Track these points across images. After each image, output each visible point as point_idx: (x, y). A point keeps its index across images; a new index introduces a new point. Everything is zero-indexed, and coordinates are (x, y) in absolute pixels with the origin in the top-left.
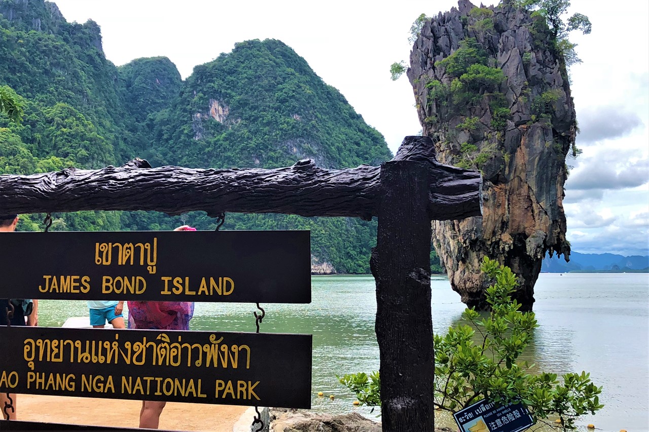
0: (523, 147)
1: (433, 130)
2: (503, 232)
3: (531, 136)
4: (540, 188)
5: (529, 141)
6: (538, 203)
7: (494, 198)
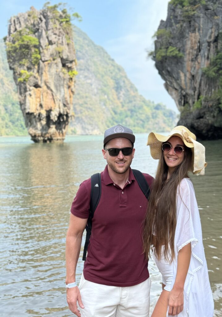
0: (47, 72)
2: (41, 109)
3: (50, 67)
4: (57, 90)
5: (49, 69)
7: (35, 94)
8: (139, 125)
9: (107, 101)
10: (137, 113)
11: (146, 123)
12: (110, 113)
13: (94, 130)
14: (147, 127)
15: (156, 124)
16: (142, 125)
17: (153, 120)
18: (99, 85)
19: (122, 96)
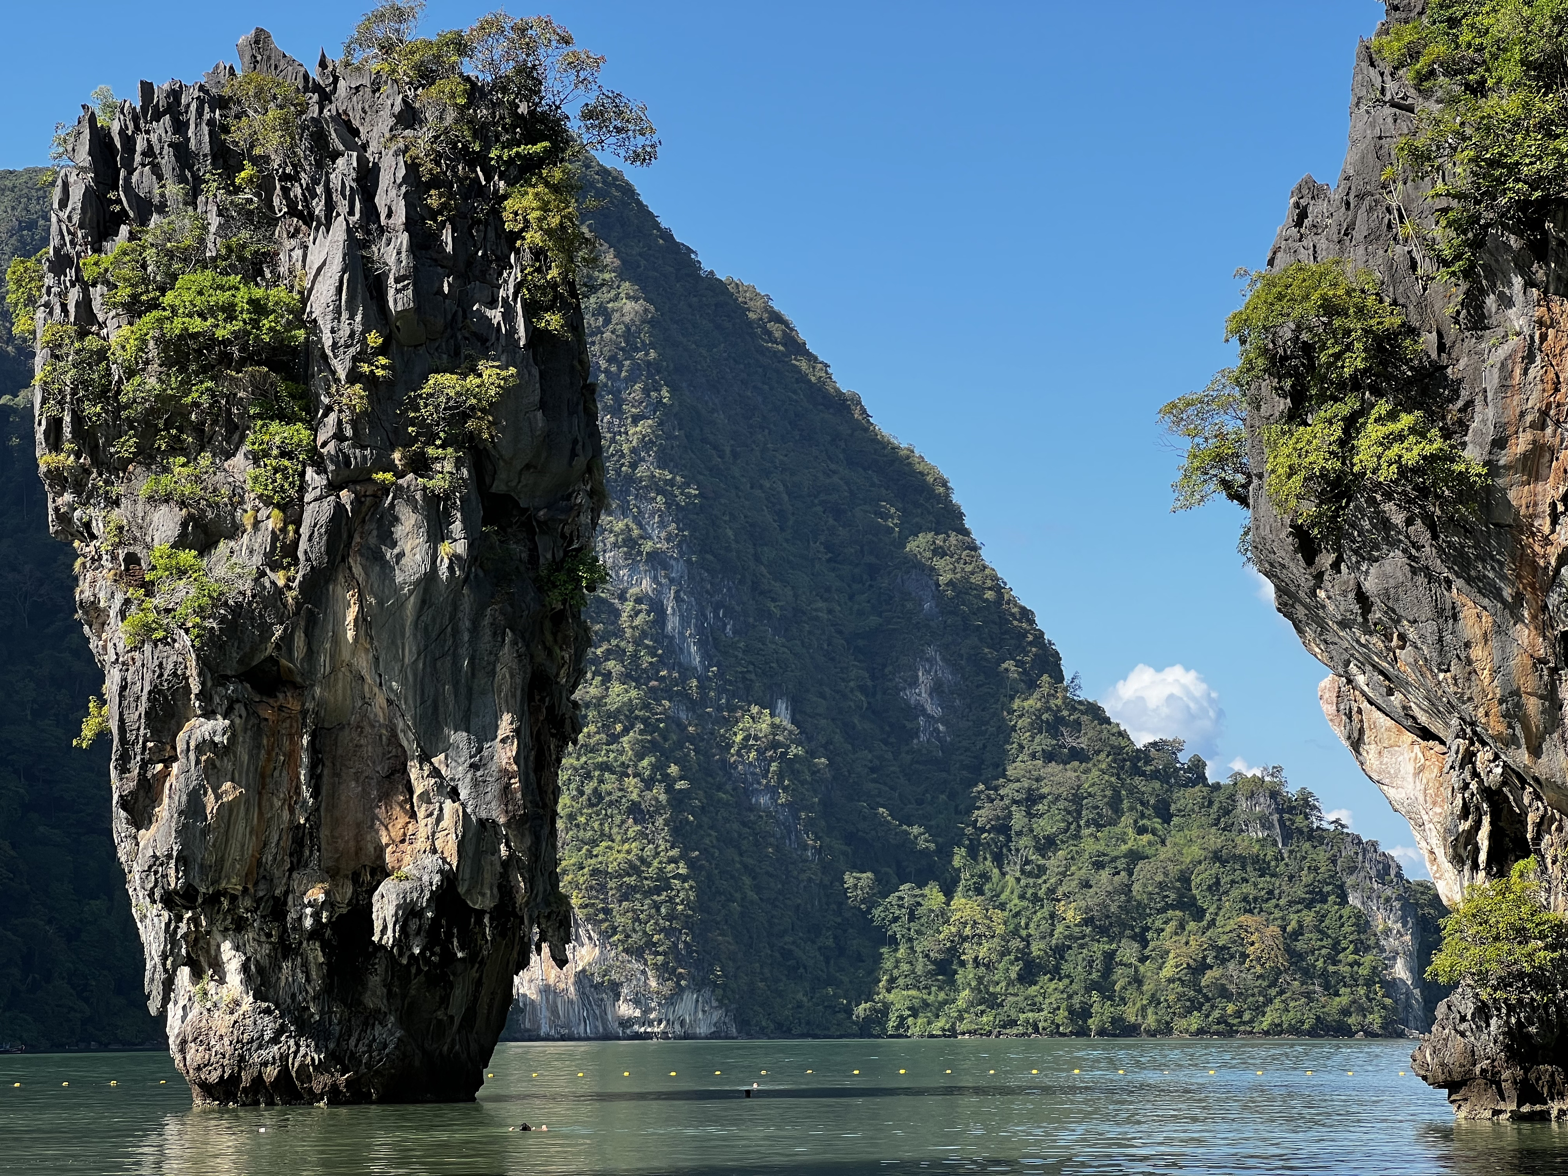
0: (357, 561)
1: (68, 497)
2: (298, 863)
5: (382, 539)
6: (425, 758)
8: (1066, 968)
9: (795, 750)
10: (1054, 862)
11: (1128, 951)
12: (819, 851)
13: (671, 1000)
14: (1138, 981)
15: (1223, 954)
16: (1098, 964)
17: (1192, 926)
18: (730, 612)
19: (923, 711)
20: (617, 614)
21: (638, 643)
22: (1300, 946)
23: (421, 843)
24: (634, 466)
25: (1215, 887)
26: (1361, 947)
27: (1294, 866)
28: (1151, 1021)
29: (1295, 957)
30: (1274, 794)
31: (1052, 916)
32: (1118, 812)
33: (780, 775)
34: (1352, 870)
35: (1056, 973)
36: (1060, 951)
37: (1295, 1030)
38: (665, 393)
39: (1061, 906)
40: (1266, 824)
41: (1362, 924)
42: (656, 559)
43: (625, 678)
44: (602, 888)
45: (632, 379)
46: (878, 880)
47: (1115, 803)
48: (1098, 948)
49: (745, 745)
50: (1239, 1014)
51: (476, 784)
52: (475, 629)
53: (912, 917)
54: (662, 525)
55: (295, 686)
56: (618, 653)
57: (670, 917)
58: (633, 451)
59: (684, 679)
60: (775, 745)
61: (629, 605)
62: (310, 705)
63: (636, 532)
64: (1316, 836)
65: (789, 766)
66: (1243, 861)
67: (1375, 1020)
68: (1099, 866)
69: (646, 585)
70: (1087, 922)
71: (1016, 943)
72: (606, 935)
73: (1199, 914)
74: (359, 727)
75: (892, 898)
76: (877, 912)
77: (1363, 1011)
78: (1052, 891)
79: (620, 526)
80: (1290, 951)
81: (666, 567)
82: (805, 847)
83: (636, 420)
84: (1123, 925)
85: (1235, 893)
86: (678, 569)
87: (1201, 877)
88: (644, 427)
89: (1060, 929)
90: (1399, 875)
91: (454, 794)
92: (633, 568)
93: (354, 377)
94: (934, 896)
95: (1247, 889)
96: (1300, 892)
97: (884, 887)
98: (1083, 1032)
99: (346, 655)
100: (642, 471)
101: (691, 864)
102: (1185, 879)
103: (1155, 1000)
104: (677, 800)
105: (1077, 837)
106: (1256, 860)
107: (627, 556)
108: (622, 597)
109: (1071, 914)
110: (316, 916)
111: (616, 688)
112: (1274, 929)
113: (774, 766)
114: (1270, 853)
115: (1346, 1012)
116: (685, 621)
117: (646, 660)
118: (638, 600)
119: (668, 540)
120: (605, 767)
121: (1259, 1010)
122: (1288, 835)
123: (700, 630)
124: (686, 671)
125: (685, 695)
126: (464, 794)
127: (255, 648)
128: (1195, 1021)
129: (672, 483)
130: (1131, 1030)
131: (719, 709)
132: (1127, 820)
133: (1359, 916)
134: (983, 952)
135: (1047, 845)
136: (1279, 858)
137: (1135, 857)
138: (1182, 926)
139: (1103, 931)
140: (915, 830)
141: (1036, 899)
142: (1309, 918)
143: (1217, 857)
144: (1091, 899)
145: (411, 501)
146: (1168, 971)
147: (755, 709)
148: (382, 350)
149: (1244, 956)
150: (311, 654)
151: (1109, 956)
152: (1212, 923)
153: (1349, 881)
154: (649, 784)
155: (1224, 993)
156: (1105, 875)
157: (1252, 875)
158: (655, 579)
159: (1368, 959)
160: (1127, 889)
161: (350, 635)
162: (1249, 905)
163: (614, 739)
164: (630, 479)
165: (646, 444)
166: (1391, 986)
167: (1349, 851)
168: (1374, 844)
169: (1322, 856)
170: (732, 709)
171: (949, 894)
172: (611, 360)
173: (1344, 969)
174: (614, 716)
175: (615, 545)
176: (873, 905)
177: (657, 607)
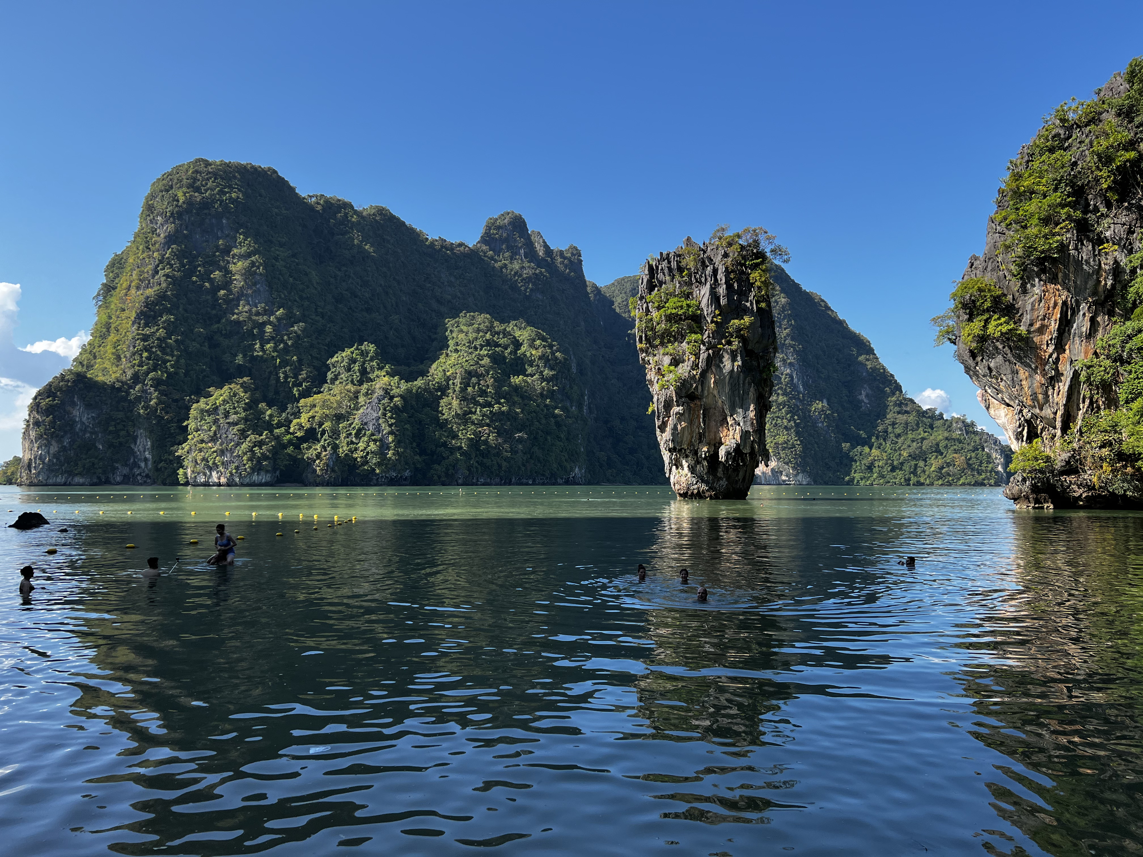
8: (904, 468)
9: (828, 412)
10: (900, 440)
11: (921, 464)
12: (835, 438)
13: (796, 475)
14: (924, 471)
15: (948, 465)
16: (913, 467)
17: (940, 457)
18: (810, 377)
19: (863, 401)
20: (781, 378)
21: (786, 386)
22: (971, 462)
23: (731, 437)
24: (785, 341)
25: (946, 447)
26: (988, 462)
27: (969, 441)
28: (928, 482)
29: (969, 465)
30: (963, 422)
31: (900, 454)
32: (918, 427)
33: (825, 418)
34: (986, 442)
35: (901, 469)
36: (902, 464)
37: (969, 484)
38: (793, 322)
39: (902, 452)
40: (961, 430)
41: (989, 456)
42: (791, 365)
43: (783, 395)
44: (778, 447)
45: (784, 319)
46: (851, 445)
47: (917, 425)
48: (913, 463)
49: (815, 411)
50: (953, 480)
51: (744, 422)
52: (744, 384)
53: (861, 455)
54: (792, 356)
55: (699, 399)
56: (781, 388)
57: (795, 455)
58: (785, 337)
59: (798, 394)
60: (823, 411)
61: (784, 376)
62: (702, 403)
63: (785, 358)
64: (976, 433)
65: (827, 416)
66: (954, 439)
67: (992, 482)
68: (913, 441)
69: (788, 371)
70: (909, 456)
71: (890, 461)
72: (779, 459)
73: (942, 454)
74: (715, 408)
75: (855, 450)
76: (851, 453)
77: (989, 479)
78: (900, 448)
79: (781, 356)
80: (968, 464)
81: (793, 366)
82: (831, 437)
83: (785, 329)
84: (920, 457)
85: (952, 448)
86: (797, 366)
87: (942, 445)
88: (787, 331)
89: (902, 458)
90: (1000, 443)
91: (739, 425)
92: (785, 367)
93: (712, 322)
94: (867, 449)
95: (955, 447)
96: (971, 448)
97: (853, 447)
98: (909, 485)
99: (711, 391)
100: (787, 342)
101: (801, 441)
102: (937, 445)
103: (929, 476)
104: (797, 425)
105: (907, 434)
106: (958, 439)
107: (783, 364)
108: (782, 374)
109: (905, 454)
110: (705, 454)
111: (781, 397)
112: (963, 458)
113: (823, 416)
114: (962, 437)
115: (984, 480)
116: (799, 380)
117: (788, 390)
118: (786, 375)
119: (794, 359)
120: (778, 417)
121: (959, 479)
122: (967, 433)
123: (803, 382)
124: (799, 393)
125: (799, 398)
126: (741, 424)
127: (689, 390)
128: (940, 482)
129: (795, 345)
130: (922, 484)
131: (808, 402)
132: (921, 429)
133: (988, 454)
134: (880, 464)
135: (898, 436)
136: (965, 439)
137: (923, 439)
138: (937, 457)
139: (914, 458)
140: (861, 432)
141: (895, 450)
142: (973, 455)
143: (947, 439)
144: (911, 450)
145: (727, 352)
146: (933, 469)
147: (817, 402)
148: (719, 315)
149: (955, 465)
150: (703, 390)
151: (916, 465)
152: (945, 456)
153: (985, 445)
154: (789, 421)
155: (949, 475)
156: (915, 444)
157: (957, 444)
158: (791, 369)
159: (990, 466)
160: (921, 447)
161: (712, 386)
162: (956, 451)
163: (780, 410)
164: (784, 344)
165: (788, 335)
166: (997, 473)
167: (985, 437)
168: (993, 435)
169: (977, 438)
170: (811, 402)
171: (871, 448)
172: (778, 314)
173: (983, 468)
174: (780, 404)
175: (780, 361)
176: (850, 451)
177: (791, 377)
